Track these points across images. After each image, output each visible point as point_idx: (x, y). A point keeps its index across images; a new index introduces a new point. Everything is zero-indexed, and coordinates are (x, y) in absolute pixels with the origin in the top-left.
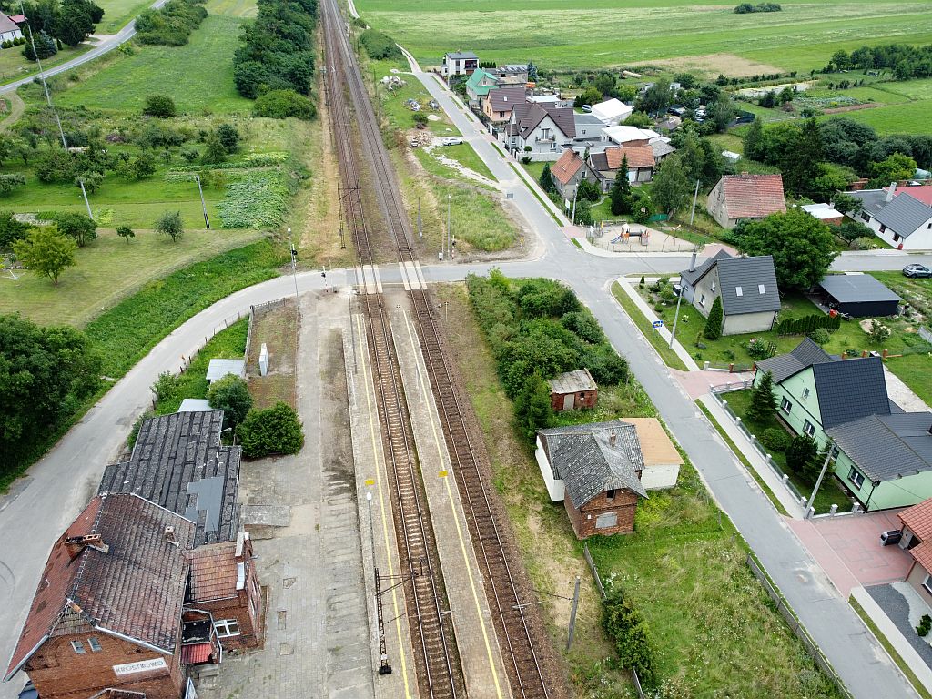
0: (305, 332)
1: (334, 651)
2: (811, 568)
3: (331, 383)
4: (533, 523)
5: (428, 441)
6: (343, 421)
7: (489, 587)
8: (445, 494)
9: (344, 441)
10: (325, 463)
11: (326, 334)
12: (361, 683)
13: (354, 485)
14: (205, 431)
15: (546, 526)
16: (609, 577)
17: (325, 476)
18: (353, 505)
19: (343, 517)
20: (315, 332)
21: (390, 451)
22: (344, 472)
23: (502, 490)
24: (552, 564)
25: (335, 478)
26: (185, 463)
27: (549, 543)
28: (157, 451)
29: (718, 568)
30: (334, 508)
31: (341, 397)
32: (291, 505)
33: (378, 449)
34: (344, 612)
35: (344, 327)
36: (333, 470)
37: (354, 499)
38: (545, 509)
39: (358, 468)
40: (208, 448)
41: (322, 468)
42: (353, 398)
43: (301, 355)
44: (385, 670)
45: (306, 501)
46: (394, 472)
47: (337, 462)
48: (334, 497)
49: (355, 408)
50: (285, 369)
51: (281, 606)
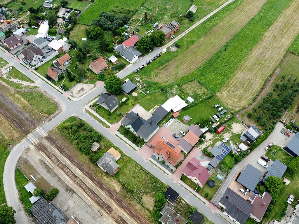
0: (33, 164)
1: (93, 218)
2: (143, 158)
3: (51, 173)
4: (105, 178)
6: (60, 180)
7: (106, 193)
8: (89, 183)
9: (64, 184)
10: (65, 190)
11: (38, 161)
12: (100, 219)
13: (74, 191)
15: (107, 177)
16: (120, 180)
17: (67, 193)
18: (76, 195)
19: (77, 198)
20: (35, 163)
21: (74, 181)
22: (70, 190)
23: (96, 175)
24: (112, 183)
25: (69, 192)
27: (109, 180)
29: (133, 168)
30: (74, 197)
31: (55, 175)
32: (67, 202)
33: (72, 182)
34: (90, 212)
35: (39, 157)
36: (68, 191)
37: (76, 193)
39: (72, 188)
41: (66, 192)
42: (58, 174)
43: (38, 170)
44: (102, 215)
45: (69, 200)
46: (77, 184)
47: (67, 189)
48: (72, 196)
49: (60, 176)
50: (39, 176)
51: (81, 218)
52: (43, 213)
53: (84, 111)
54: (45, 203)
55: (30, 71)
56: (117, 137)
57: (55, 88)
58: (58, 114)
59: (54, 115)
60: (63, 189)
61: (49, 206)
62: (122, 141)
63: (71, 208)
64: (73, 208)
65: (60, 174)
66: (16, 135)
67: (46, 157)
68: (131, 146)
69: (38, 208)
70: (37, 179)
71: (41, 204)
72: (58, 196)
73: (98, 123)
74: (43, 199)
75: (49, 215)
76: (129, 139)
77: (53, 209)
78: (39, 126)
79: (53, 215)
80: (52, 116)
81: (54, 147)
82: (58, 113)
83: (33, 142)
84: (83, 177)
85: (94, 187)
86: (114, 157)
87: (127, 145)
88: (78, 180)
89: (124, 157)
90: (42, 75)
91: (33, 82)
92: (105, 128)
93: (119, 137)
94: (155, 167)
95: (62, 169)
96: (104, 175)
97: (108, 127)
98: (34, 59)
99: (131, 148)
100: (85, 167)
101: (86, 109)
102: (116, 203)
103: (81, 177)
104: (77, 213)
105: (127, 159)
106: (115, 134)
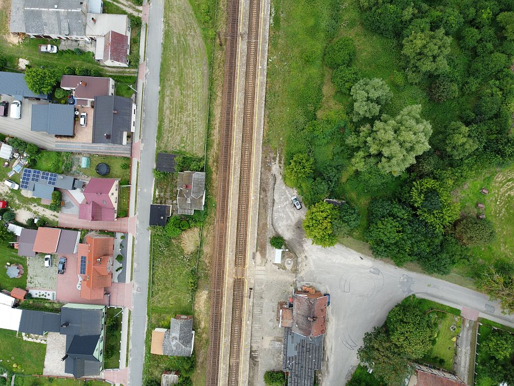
1: (262, 298)
2: (135, 292)
4: (203, 325)
5: (224, 366)
7: (221, 307)
8: (225, 341)
9: (251, 374)
10: (258, 365)
12: (257, 288)
13: (251, 353)
14: (293, 378)
15: (200, 322)
16: (190, 301)
17: (259, 359)
18: (252, 345)
19: (255, 341)
21: (238, 364)
22: (253, 360)
23: (207, 341)
24: (203, 309)
25: (256, 358)
26: (298, 364)
27: (201, 316)
28: (307, 372)
29: (160, 297)
30: (257, 345)
32: (269, 350)
33: (241, 366)
34: (258, 308)
36: (256, 361)
37: (251, 347)
38: (197, 329)
39: (248, 359)
40: (292, 370)
41: (259, 363)
44: (251, 289)
45: (265, 349)
46: (238, 357)
47: (255, 365)
48: (257, 349)
51: (273, 313)
52: (304, 368)
54: (291, 377)
56: (130, 359)
60: (258, 370)
61: (291, 368)
62: (130, 347)
63: (272, 338)
64: (270, 335)
68: (129, 326)
71: (296, 381)
72: (272, 369)
75: (300, 358)
76: (118, 338)
77: (289, 360)
79: (296, 353)
84: (224, 356)
85: (226, 330)
86: (165, 337)
87: (131, 332)
88: (233, 361)
89: (153, 322)
93: (127, 355)
94: (135, 265)
96: (199, 330)
99: (131, 324)
100: (209, 367)
102: (223, 282)
103: (226, 360)
104: (271, 324)
105: (154, 315)
106: (127, 366)
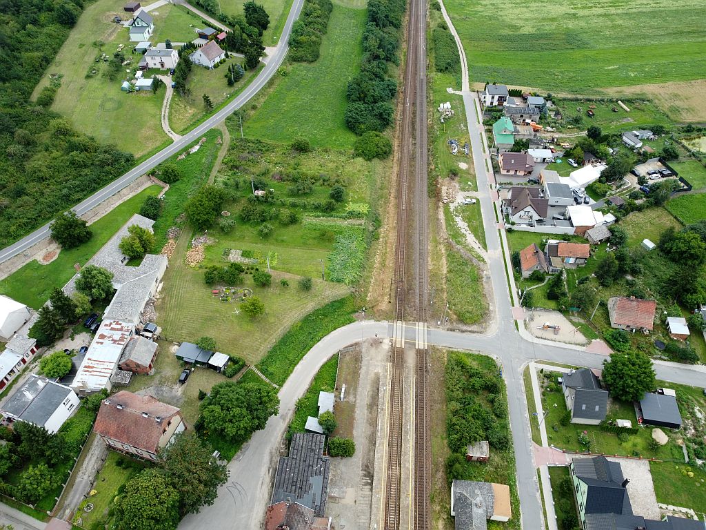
0: (362, 372)
3: (371, 413)
4: (440, 524)
5: (407, 465)
6: (372, 441)
8: (408, 499)
9: (372, 454)
10: (362, 465)
11: (372, 375)
13: (372, 482)
14: (317, 447)
17: (362, 473)
18: (370, 493)
19: (365, 499)
20: (367, 373)
21: (390, 467)
22: (369, 473)
23: (432, 501)
25: (365, 476)
26: (309, 466)
28: (299, 454)
30: (363, 492)
31: (373, 423)
32: (347, 486)
33: (385, 465)
35: (380, 370)
36: (365, 471)
37: (371, 490)
38: (448, 518)
39: (375, 474)
40: (318, 458)
41: (361, 468)
42: (379, 427)
43: (360, 389)
45: (352, 486)
46: (389, 477)
47: (367, 466)
48: (364, 487)
49: (378, 434)
50: (351, 398)
52: (302, 459)
53: (521, 369)
54: (320, 449)
55: (497, 226)
56: (535, 478)
57: (509, 285)
58: (474, 332)
59: (465, 328)
60: (363, 459)
61: (319, 461)
62: (538, 494)
63: (343, 501)
64: (345, 506)
65: (381, 429)
66: (384, 306)
67: (389, 381)
69: (304, 443)
70: (345, 400)
71: (314, 444)
72: (345, 460)
73: (527, 415)
74: (324, 439)
75: (306, 474)
76: (559, 508)
77: (320, 471)
78: (426, 324)
79: (310, 480)
80: (461, 326)
81: (416, 378)
82: (475, 330)
83: (394, 339)
84: (408, 478)
85: (407, 515)
86: (492, 507)
87: (542, 516)
88: (396, 472)
90: (510, 248)
91: (485, 247)
92: (530, 435)
93: (541, 484)
95: (391, 425)
96: (445, 517)
97: (537, 440)
98: (522, 213)
100: (428, 466)
101: (527, 370)
103: (405, 473)
104: (343, 522)
106: (538, 469)
